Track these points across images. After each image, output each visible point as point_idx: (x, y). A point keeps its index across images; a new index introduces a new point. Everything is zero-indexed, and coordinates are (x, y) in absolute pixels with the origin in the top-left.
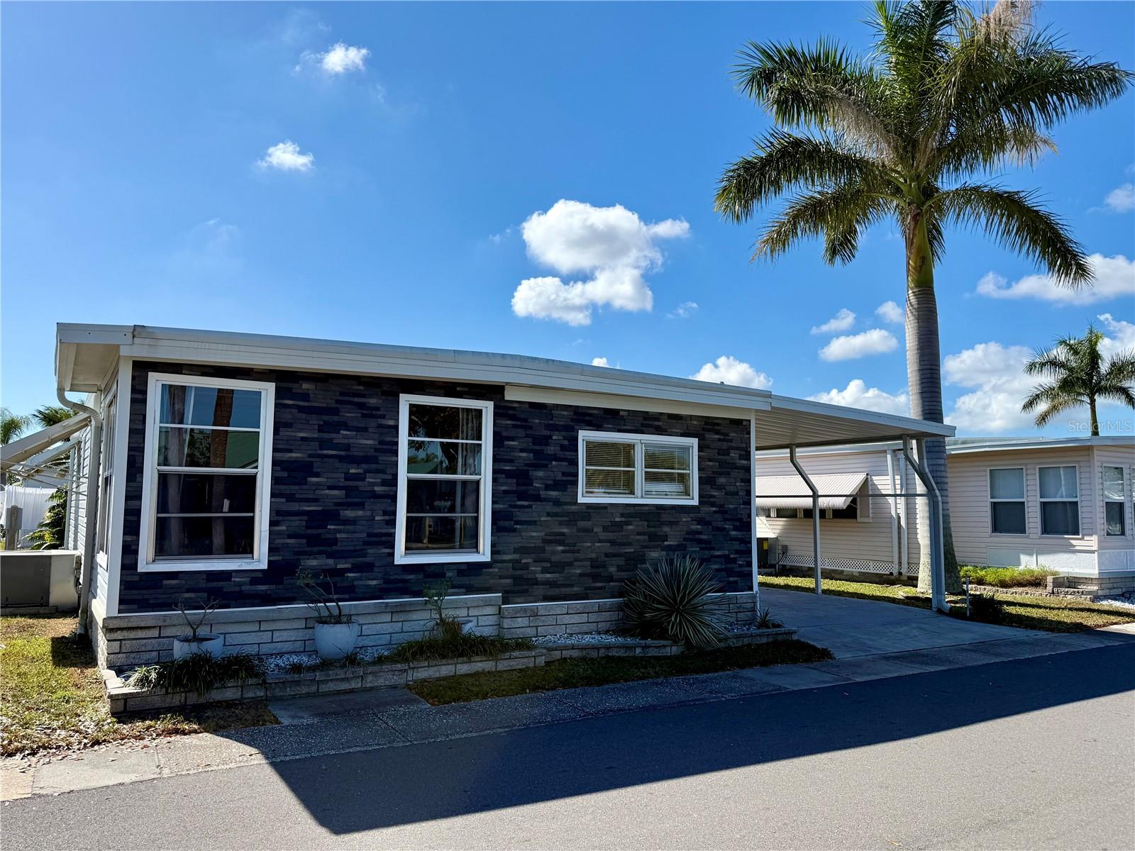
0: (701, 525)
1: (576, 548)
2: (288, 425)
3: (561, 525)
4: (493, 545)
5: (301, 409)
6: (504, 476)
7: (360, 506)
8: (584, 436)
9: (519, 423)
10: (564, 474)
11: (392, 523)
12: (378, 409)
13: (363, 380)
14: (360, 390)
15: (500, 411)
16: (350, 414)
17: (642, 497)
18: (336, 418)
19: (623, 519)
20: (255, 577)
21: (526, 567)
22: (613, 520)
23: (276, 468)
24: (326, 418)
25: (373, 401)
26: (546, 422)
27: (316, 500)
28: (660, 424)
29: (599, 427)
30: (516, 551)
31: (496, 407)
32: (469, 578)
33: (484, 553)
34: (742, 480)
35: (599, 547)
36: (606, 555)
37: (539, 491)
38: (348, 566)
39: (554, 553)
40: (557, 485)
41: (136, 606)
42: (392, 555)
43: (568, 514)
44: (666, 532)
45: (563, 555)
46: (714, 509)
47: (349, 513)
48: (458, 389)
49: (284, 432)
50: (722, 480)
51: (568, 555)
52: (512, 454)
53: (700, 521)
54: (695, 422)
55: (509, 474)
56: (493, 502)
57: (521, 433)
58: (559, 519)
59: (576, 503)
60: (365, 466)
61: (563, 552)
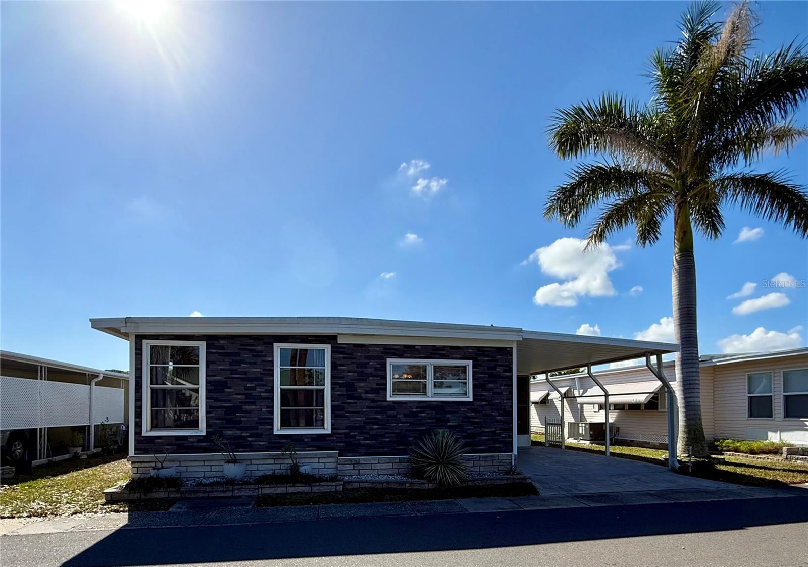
0: (475, 413)
1: (386, 427)
2: (213, 363)
3: (375, 413)
4: (332, 425)
5: (220, 354)
6: (338, 386)
7: (254, 403)
8: (390, 362)
9: (347, 356)
10: (377, 384)
11: (272, 413)
12: (262, 352)
13: (253, 337)
14: (251, 342)
15: (335, 349)
16: (246, 356)
17: (432, 397)
18: (239, 358)
19: (418, 410)
20: (200, 439)
21: (354, 436)
22: (411, 410)
23: (208, 385)
24: (234, 358)
25: (259, 348)
26: (365, 355)
27: (230, 401)
28: (444, 352)
29: (401, 356)
30: (347, 428)
31: (332, 348)
32: (319, 442)
33: (327, 429)
34: (506, 385)
35: (401, 426)
36: (407, 430)
37: (361, 394)
38: (248, 434)
39: (372, 429)
40: (372, 391)
41: (142, 452)
42: (272, 429)
43: (380, 407)
44: (448, 417)
45: (377, 430)
46: (484, 403)
47: (248, 408)
48: (309, 338)
49: (211, 366)
50: (491, 385)
51: (380, 430)
52: (343, 374)
53: (473, 411)
54: (470, 351)
55: (341, 385)
56: (332, 401)
57: (349, 361)
58: (375, 410)
59: (386, 401)
60: (256, 383)
61: (377, 428)
